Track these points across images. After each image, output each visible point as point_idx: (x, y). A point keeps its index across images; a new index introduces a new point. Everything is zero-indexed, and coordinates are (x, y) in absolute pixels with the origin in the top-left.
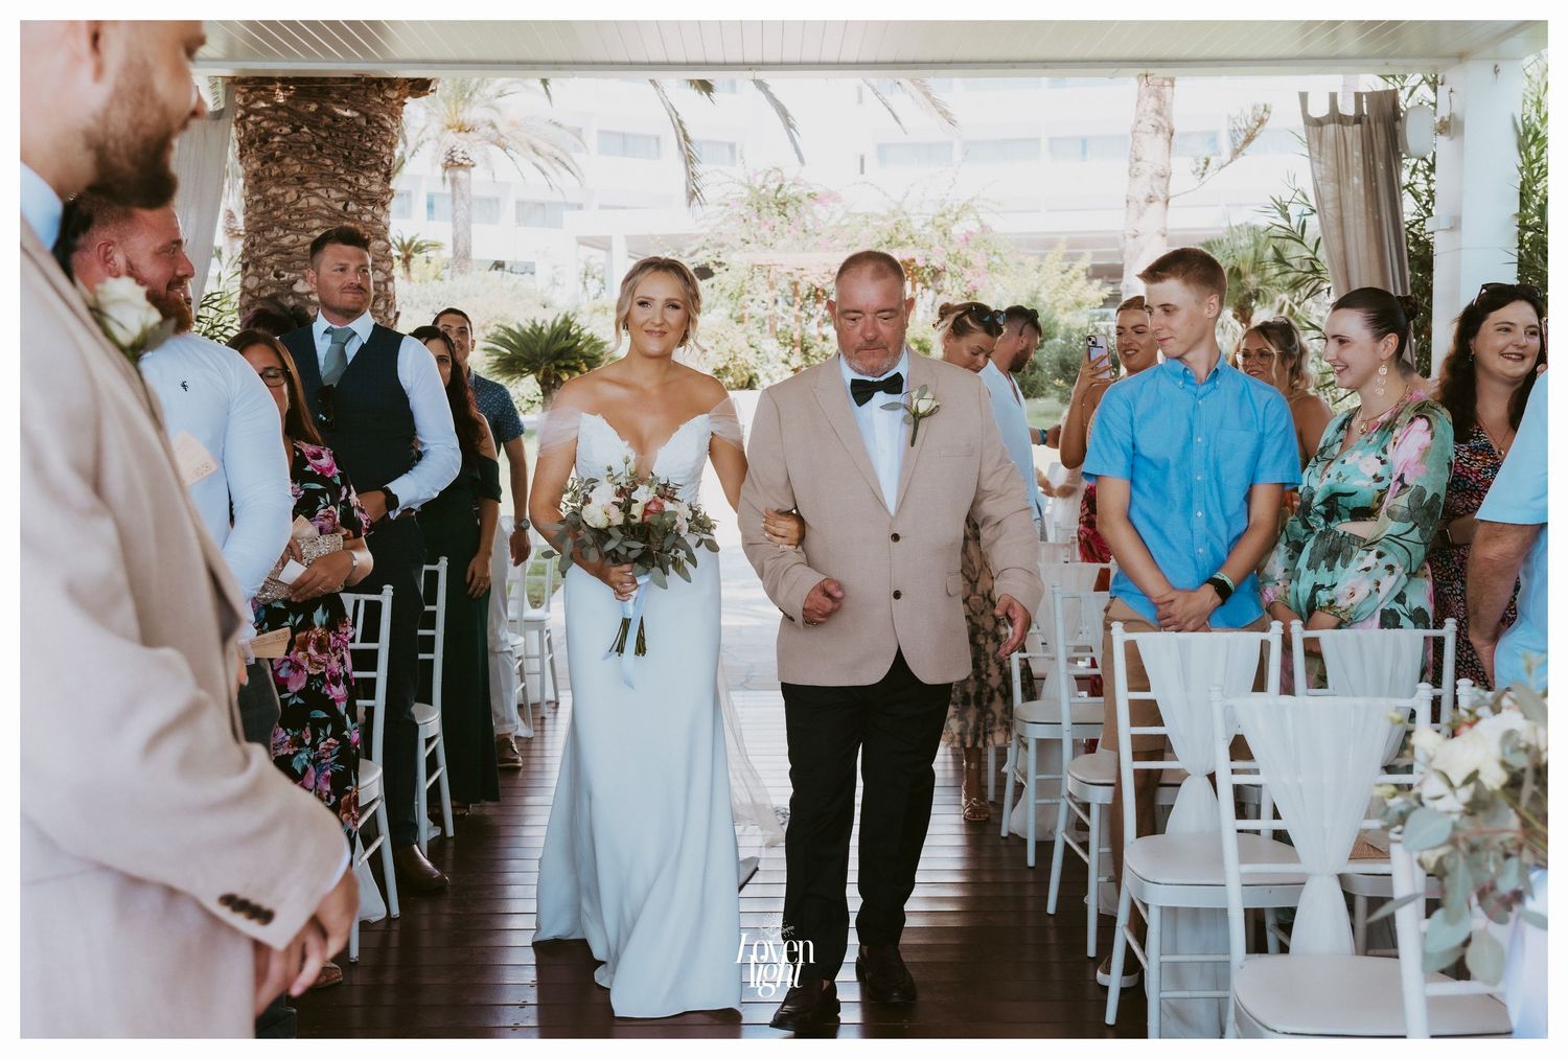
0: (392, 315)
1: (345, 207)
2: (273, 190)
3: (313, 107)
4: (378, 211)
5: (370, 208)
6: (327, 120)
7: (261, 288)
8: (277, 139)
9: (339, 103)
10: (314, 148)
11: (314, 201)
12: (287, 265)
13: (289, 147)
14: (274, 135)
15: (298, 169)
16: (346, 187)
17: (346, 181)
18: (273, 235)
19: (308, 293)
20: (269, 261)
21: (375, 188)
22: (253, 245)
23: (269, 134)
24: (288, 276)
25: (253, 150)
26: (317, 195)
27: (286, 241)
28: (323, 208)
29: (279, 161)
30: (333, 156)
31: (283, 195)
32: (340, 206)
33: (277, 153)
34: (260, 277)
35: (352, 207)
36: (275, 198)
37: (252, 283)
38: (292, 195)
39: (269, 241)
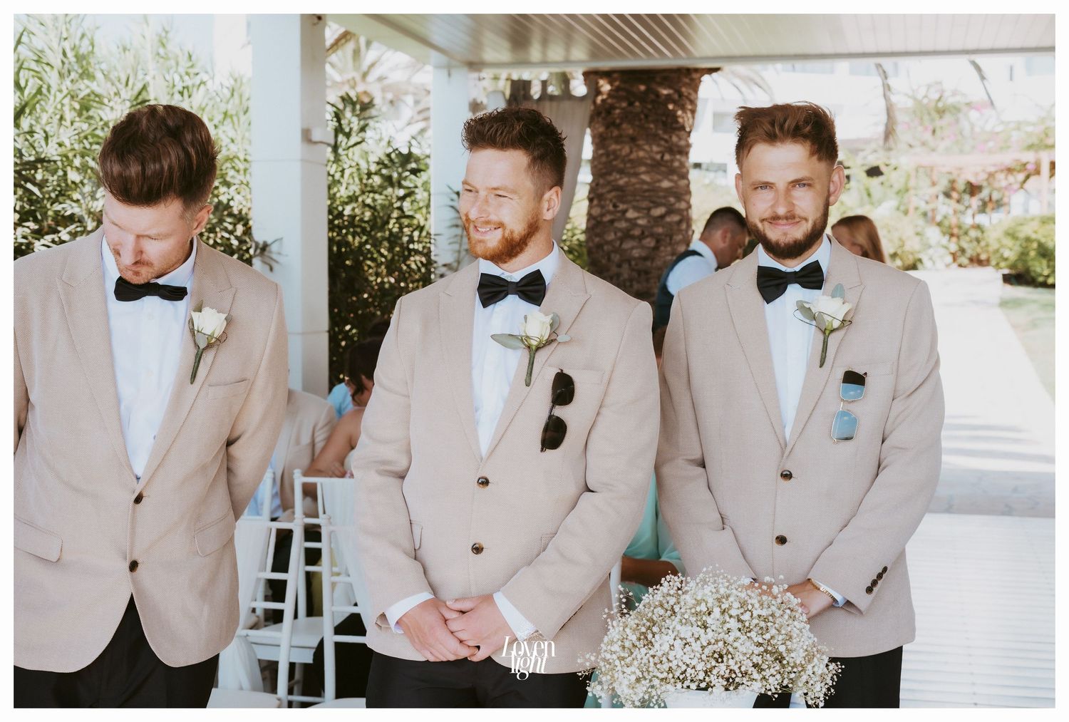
0: (690, 233)
1: (662, 157)
2: (614, 147)
3: (642, 88)
4: (683, 159)
5: (678, 157)
6: (652, 97)
7: (602, 215)
8: (617, 111)
9: (661, 84)
10: (642, 116)
11: (641, 154)
12: (622, 199)
13: (626, 117)
14: (615, 108)
15: (631, 131)
16: (663, 143)
17: (663, 139)
18: (612, 178)
19: (636, 219)
20: (610, 196)
21: (682, 143)
22: (597, 185)
23: (612, 107)
24: (621, 207)
25: (600, 119)
26: (644, 150)
27: (621, 182)
28: (646, 158)
29: (618, 126)
30: (655, 122)
31: (620, 150)
32: (658, 157)
33: (618, 121)
34: (602, 207)
35: (667, 157)
36: (614, 152)
37: (596, 211)
38: (626, 150)
39: (609, 183)
